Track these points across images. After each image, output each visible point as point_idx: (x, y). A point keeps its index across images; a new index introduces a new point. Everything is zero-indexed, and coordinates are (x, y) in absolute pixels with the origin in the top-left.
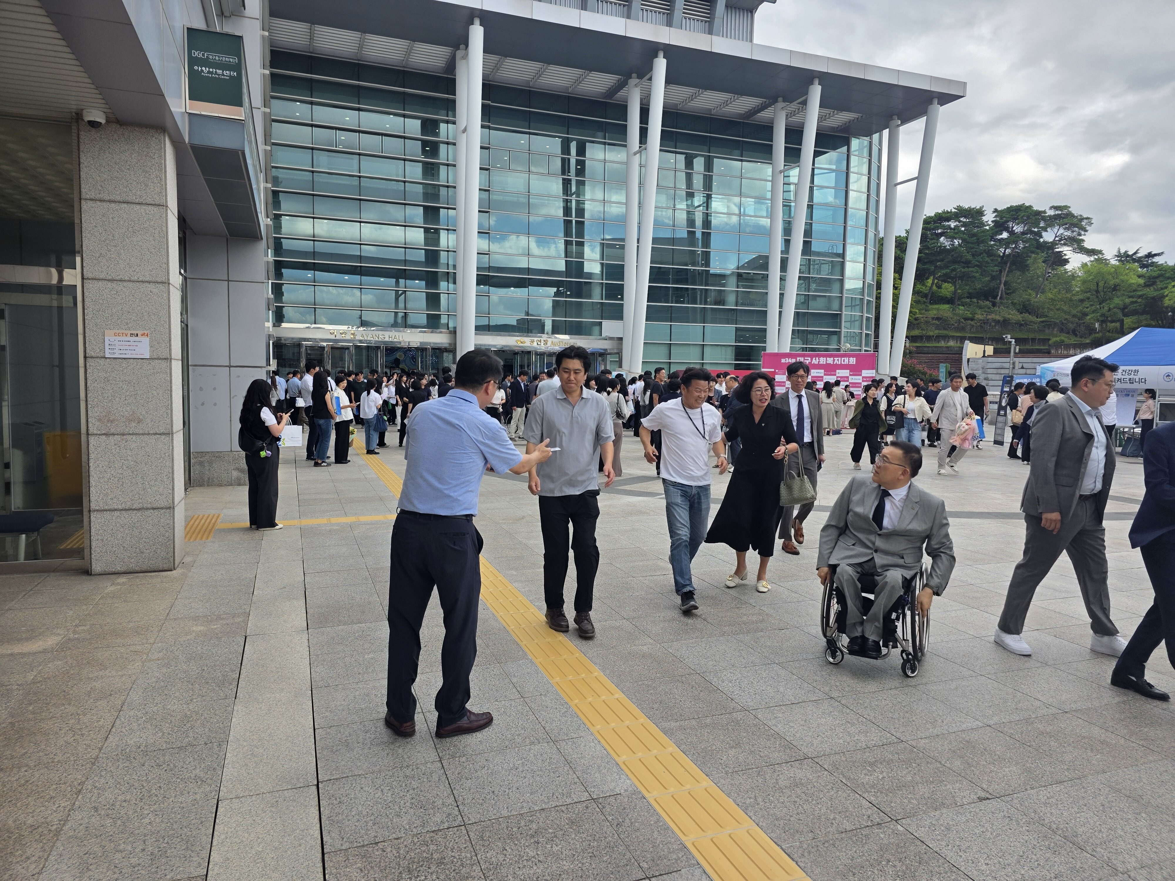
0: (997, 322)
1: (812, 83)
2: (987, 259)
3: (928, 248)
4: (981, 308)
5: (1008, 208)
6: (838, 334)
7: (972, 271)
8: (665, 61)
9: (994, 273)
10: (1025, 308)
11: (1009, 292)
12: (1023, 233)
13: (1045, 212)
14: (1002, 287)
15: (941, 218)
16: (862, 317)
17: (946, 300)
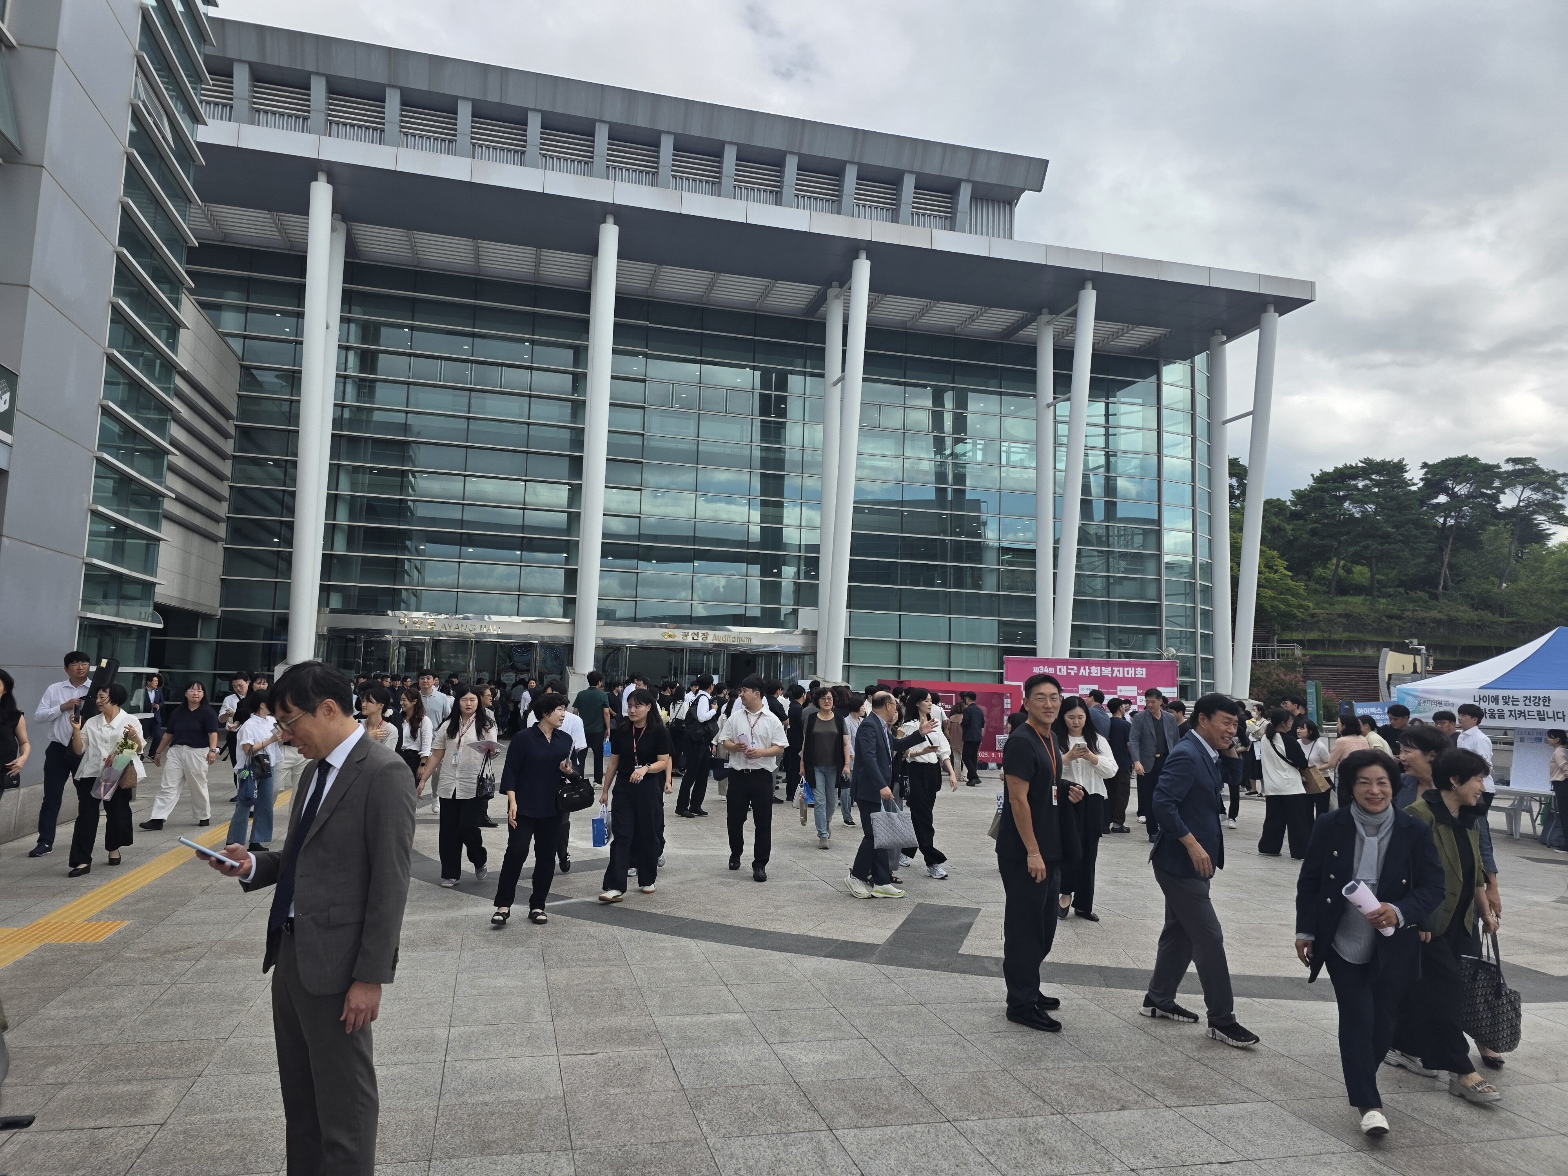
0: (1439, 622)
1: (1083, 287)
2: (1415, 532)
3: (1327, 517)
4: (1412, 601)
5: (1443, 461)
6: (1157, 633)
7: (1395, 549)
8: (868, 263)
9: (1428, 552)
10: (1484, 603)
11: (1458, 579)
12: (1469, 496)
13: (1498, 466)
14: (1445, 570)
15: (1344, 475)
16: (1194, 609)
17: (1359, 590)
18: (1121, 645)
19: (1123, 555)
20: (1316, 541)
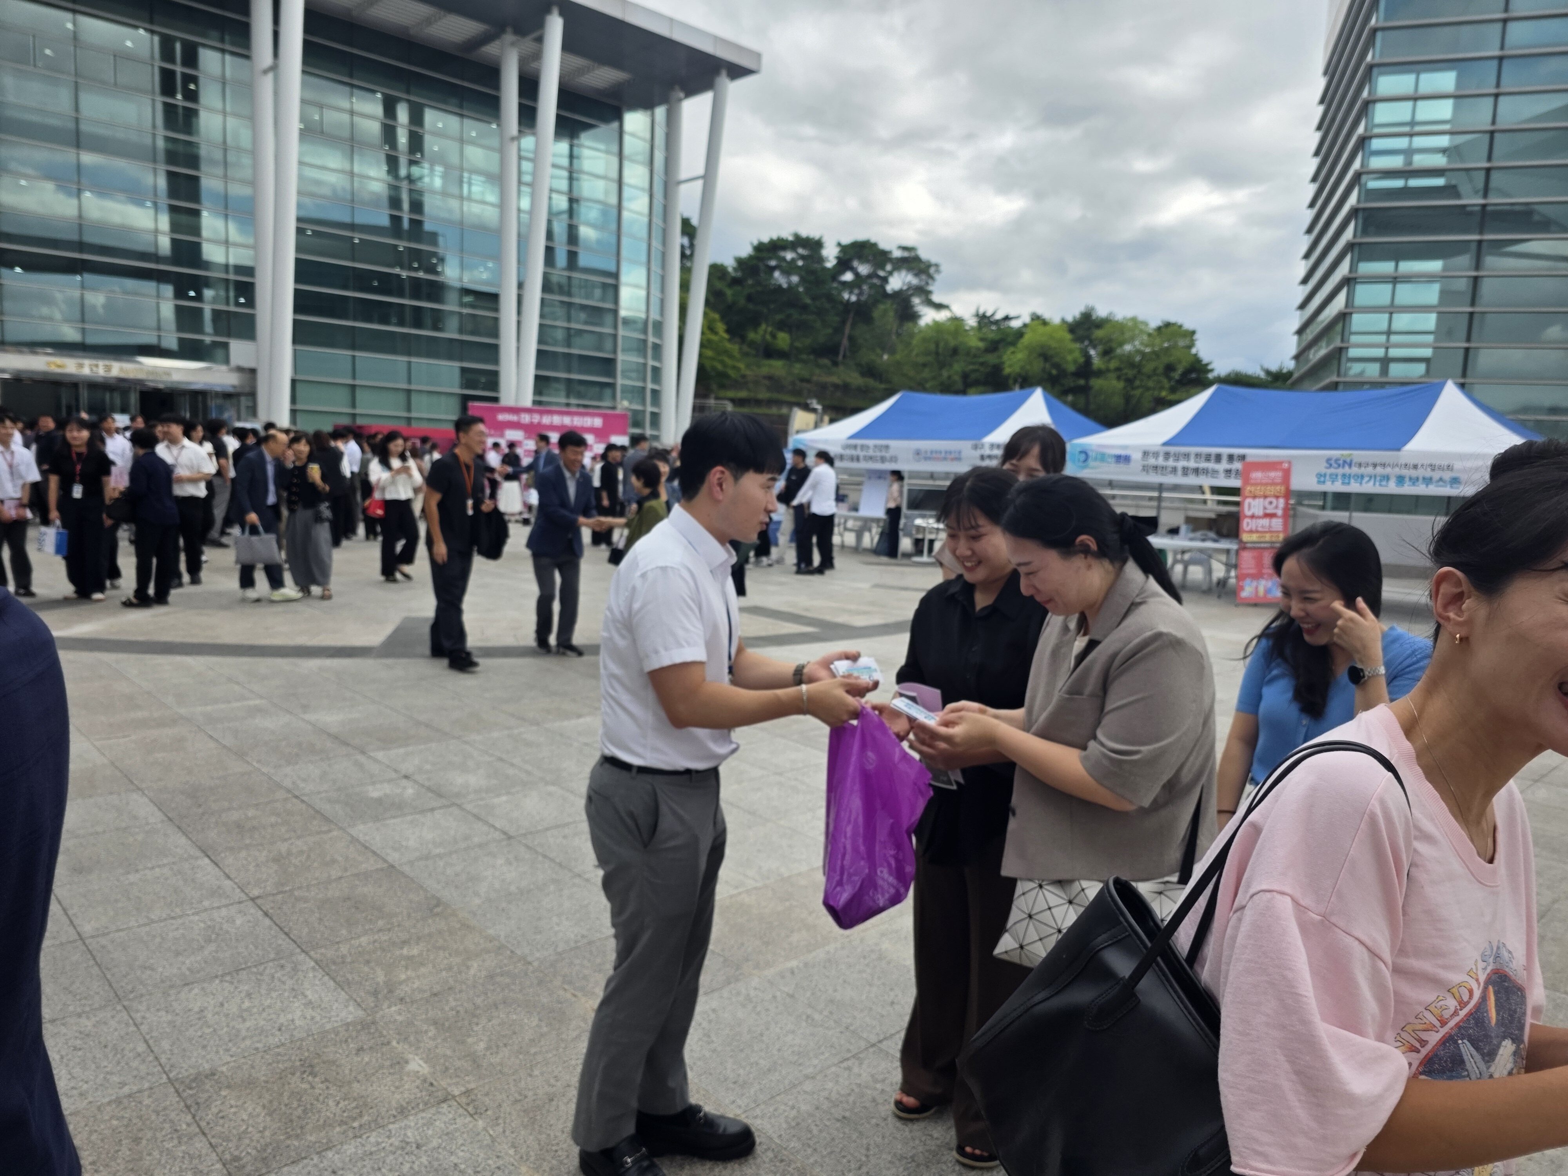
0: (836, 386)
1: (550, 12)
2: (826, 305)
3: (760, 285)
4: (819, 366)
5: (852, 243)
6: (612, 386)
7: (810, 320)
9: (834, 324)
10: (869, 371)
11: (853, 349)
12: (870, 276)
13: (891, 252)
14: (845, 342)
15: (776, 246)
16: (645, 365)
17: (781, 355)
18: (580, 396)
19: (583, 307)
20: (751, 306)
